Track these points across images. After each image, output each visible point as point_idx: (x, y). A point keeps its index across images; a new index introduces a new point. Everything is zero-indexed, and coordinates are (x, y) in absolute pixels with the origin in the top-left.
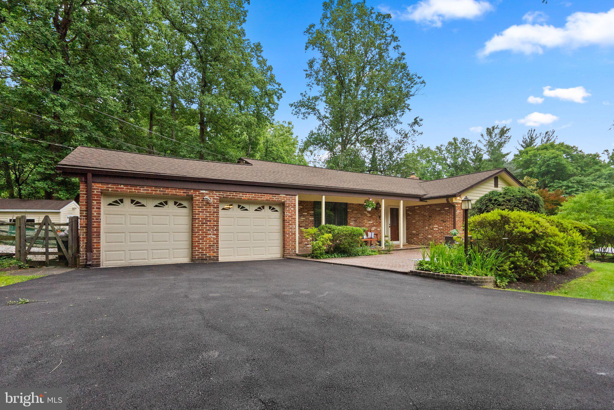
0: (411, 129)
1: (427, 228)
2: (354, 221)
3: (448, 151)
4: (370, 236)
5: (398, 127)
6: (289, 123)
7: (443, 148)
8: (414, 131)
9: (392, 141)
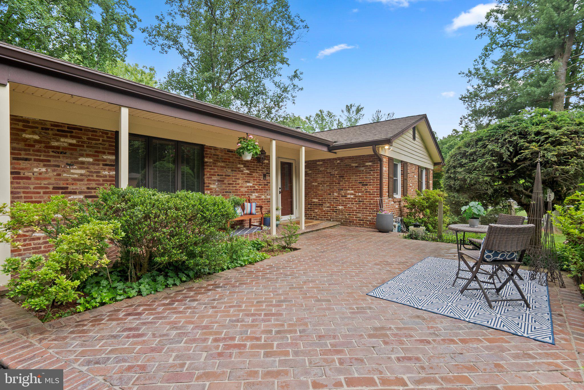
0: (290, 83)
1: (335, 194)
2: (219, 181)
3: (316, 122)
4: (248, 210)
5: (277, 79)
6: (151, 69)
7: (312, 119)
8: (294, 86)
9: (271, 94)
